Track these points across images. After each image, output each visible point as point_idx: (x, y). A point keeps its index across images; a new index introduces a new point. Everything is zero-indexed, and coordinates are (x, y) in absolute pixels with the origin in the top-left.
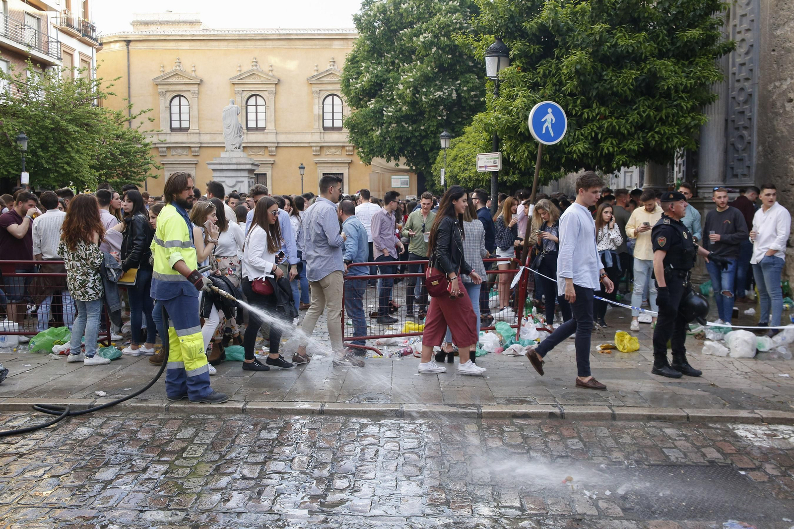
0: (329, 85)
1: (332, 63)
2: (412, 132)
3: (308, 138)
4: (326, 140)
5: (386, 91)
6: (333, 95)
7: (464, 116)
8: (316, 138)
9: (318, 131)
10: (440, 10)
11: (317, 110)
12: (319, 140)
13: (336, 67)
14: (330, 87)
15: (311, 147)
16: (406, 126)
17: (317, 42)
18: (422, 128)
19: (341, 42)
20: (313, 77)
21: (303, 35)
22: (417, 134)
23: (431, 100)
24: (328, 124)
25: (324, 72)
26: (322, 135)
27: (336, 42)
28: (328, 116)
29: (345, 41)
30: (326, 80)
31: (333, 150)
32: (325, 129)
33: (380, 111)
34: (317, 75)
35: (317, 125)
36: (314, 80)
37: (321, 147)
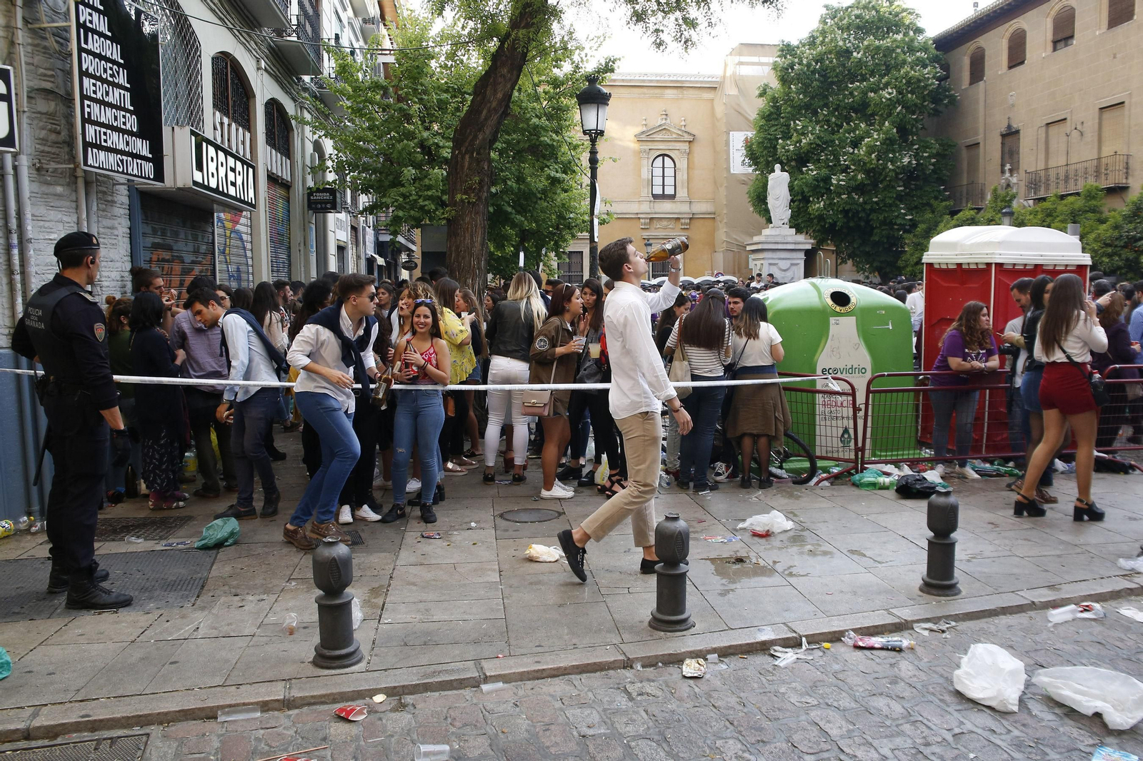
0: (661, 144)
1: (664, 117)
2: (861, 205)
3: (634, 208)
4: (657, 210)
5: (826, 155)
6: (664, 155)
7: (913, 186)
8: (645, 208)
9: (648, 199)
10: (904, 62)
11: (645, 174)
12: (648, 211)
13: (668, 121)
14: (661, 146)
15: (639, 218)
16: (857, 197)
17: (645, 90)
18: (875, 200)
19: (675, 91)
20: (643, 133)
21: (630, 81)
22: (868, 207)
23: (898, 167)
24: (658, 191)
25: (656, 128)
26: (652, 204)
27: (669, 91)
28: (658, 181)
29: (679, 90)
30: (658, 137)
31: (665, 223)
32: (655, 196)
33: (827, 180)
34: (648, 131)
35: (645, 192)
36: (644, 137)
37: (651, 219)
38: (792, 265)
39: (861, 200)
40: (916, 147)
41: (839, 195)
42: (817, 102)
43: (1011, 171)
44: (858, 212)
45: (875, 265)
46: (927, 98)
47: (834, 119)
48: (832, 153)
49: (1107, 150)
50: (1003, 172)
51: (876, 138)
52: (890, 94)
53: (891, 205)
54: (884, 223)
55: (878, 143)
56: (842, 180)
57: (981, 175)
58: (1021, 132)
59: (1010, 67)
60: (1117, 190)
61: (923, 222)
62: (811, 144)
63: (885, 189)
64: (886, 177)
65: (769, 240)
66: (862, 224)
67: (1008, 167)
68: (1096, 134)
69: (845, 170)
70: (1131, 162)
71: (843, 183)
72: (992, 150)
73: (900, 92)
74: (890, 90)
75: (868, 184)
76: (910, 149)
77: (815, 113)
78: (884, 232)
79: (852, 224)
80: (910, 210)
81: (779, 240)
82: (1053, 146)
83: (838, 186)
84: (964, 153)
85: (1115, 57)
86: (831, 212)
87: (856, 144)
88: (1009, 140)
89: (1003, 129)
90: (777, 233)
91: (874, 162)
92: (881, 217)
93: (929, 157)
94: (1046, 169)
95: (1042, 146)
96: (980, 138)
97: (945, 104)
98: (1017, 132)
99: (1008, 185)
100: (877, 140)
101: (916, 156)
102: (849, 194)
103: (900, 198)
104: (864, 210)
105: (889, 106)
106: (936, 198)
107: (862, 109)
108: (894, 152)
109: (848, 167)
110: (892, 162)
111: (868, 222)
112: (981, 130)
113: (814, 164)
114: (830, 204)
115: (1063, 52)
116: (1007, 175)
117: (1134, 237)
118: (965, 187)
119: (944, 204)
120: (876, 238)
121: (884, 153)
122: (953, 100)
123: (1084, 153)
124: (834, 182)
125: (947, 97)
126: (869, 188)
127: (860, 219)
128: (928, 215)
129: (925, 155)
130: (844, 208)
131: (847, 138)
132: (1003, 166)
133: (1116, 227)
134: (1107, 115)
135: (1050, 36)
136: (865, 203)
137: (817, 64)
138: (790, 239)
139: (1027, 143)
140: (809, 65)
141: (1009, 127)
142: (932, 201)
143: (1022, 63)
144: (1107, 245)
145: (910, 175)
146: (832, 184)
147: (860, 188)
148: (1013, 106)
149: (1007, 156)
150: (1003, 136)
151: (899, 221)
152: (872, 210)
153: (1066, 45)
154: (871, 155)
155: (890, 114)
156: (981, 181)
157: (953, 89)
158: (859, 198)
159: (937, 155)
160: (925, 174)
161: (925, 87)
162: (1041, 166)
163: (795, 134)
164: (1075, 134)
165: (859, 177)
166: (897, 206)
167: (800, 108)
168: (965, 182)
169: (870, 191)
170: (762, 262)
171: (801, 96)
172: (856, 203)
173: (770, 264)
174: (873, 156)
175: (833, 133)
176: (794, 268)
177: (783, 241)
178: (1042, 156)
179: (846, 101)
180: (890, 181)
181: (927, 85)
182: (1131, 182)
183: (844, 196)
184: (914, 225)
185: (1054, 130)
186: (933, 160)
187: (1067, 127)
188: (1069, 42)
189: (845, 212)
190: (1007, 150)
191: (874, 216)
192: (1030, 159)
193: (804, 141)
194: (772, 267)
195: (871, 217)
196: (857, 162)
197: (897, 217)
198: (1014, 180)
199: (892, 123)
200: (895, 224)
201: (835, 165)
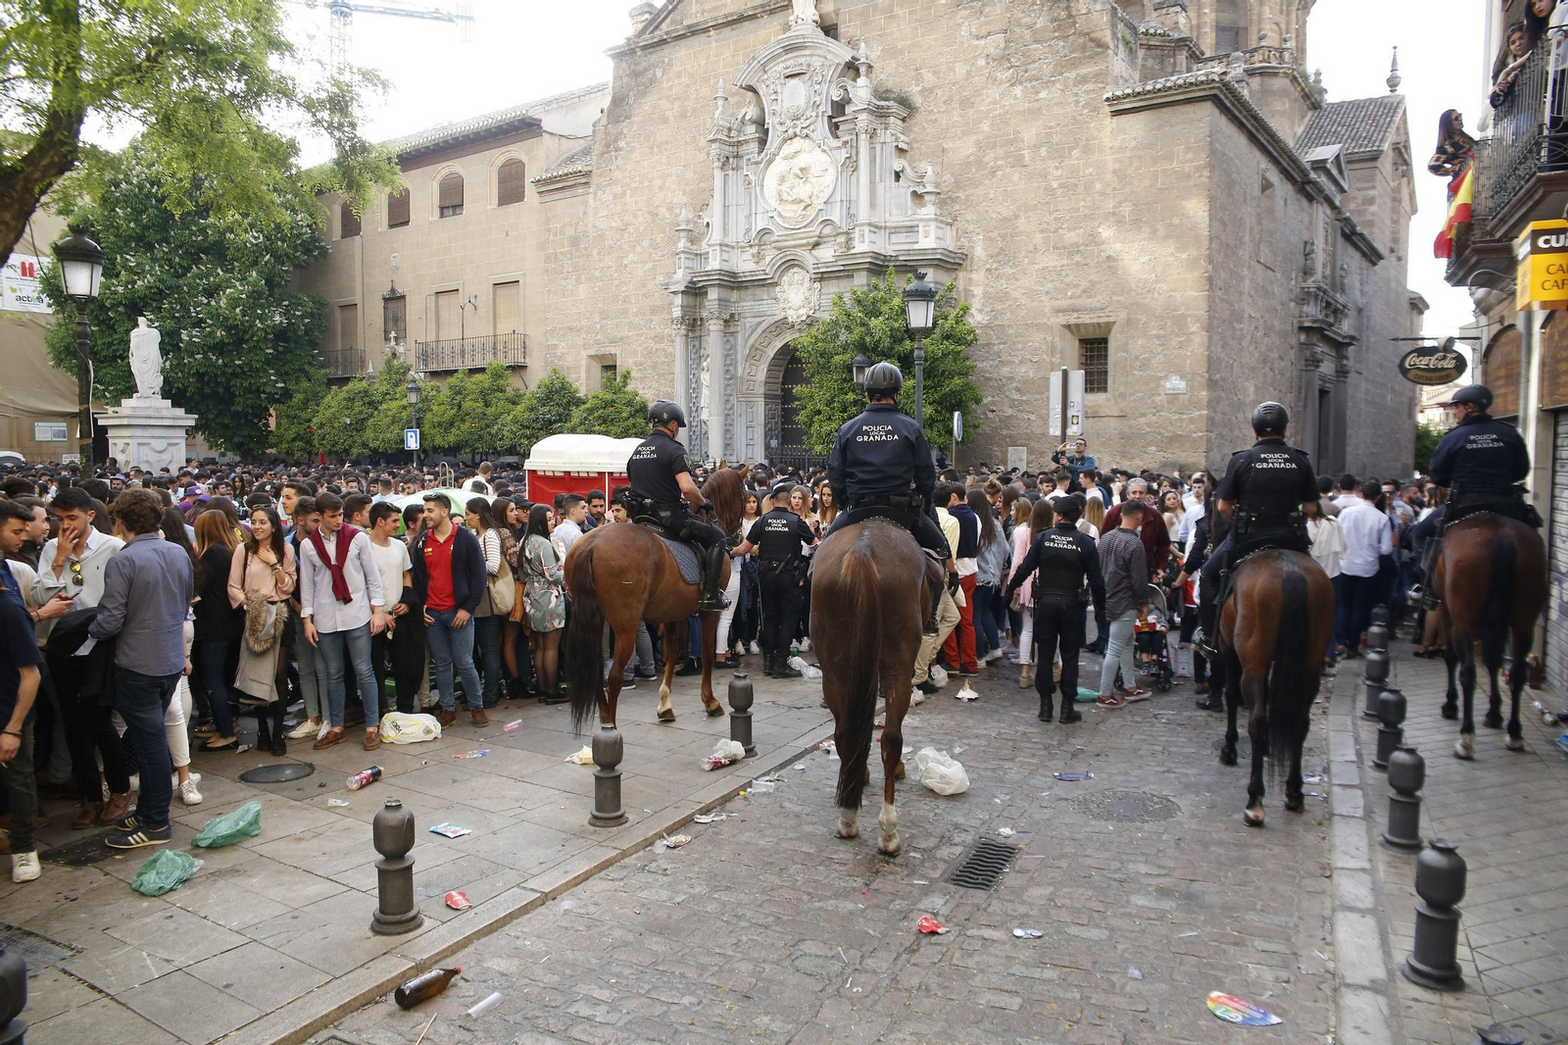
38: (170, 445)
39: (220, 361)
40: (286, 303)
41: (192, 354)
42: (151, 235)
43: (396, 338)
44: (216, 375)
45: (236, 440)
46: (300, 248)
47: (177, 260)
48: (179, 301)
49: (504, 328)
50: (387, 339)
51: (238, 289)
52: (255, 238)
53: (257, 370)
54: (248, 390)
55: (244, 296)
56: (195, 336)
57: (360, 340)
58: (407, 298)
59: (391, 226)
60: (518, 369)
61: (298, 391)
62: (151, 288)
63: (250, 350)
64: (253, 336)
65: (138, 413)
66: (221, 390)
67: (393, 334)
68: (491, 309)
69: (199, 323)
70: (527, 341)
71: (197, 340)
72: (372, 315)
73: (268, 238)
74: (255, 234)
75: (229, 344)
76: (279, 305)
77: (150, 247)
78: (249, 402)
79: (207, 390)
80: (283, 376)
81: (151, 413)
82: (444, 314)
83: (191, 343)
84: (338, 312)
85: (507, 235)
86: (180, 374)
87: (211, 292)
88: (392, 305)
89: (386, 293)
90: (147, 405)
91: (239, 317)
92: (246, 384)
93: (303, 317)
94: (437, 341)
95: (432, 316)
96: (357, 299)
97: (316, 257)
98: (403, 297)
99: (394, 355)
100: (242, 292)
101: (286, 314)
102: (205, 354)
103: (268, 362)
104: (224, 373)
105: (254, 252)
106: (310, 364)
107: (219, 251)
108: (262, 307)
109: (201, 321)
110: (260, 319)
111: (228, 388)
112: (358, 290)
113: (152, 312)
114: (179, 364)
115: (450, 220)
116: (393, 343)
117: (549, 421)
118: (340, 353)
119: (323, 371)
120: (239, 409)
121: (250, 308)
122: (324, 252)
123: (479, 329)
124: (185, 337)
125: (317, 248)
126: (230, 348)
127: (218, 384)
128: (306, 384)
129: (297, 313)
130: (198, 371)
131: (198, 284)
132: (386, 332)
133: (532, 409)
134: (501, 291)
135: (436, 202)
136: (225, 365)
137: (152, 186)
138: (165, 413)
139: (415, 310)
140: (141, 187)
141: (393, 290)
142: (306, 367)
143: (406, 223)
144: (524, 427)
145: (281, 335)
146: (181, 341)
147: (219, 348)
148: (397, 268)
149: (391, 324)
150: (386, 300)
151: (268, 389)
152: (234, 375)
153: (454, 214)
154: (234, 309)
155: (255, 263)
156: (360, 347)
157: (323, 240)
158: (217, 359)
159: (312, 315)
160: (296, 334)
161: (299, 236)
162: (432, 337)
163: (123, 272)
164: (469, 308)
165: (218, 334)
166: (265, 371)
167: (130, 238)
168: (340, 348)
169: (231, 351)
170: (127, 441)
171: (132, 225)
172: (214, 365)
173: (139, 444)
174: (238, 310)
175: (179, 276)
176: (171, 448)
177: (157, 415)
178: (432, 326)
179: (194, 238)
180: (258, 341)
181: (301, 234)
182: (528, 361)
183: (199, 356)
184: (287, 395)
185: (444, 300)
186: (307, 321)
187: (461, 299)
188: (458, 211)
189: (200, 376)
190: (391, 316)
191: (234, 382)
192: (418, 326)
193: (139, 283)
194: (142, 448)
195: (233, 383)
196: (215, 315)
197: (266, 384)
198: (401, 349)
199: (260, 273)
200: (264, 392)
201: (183, 317)
